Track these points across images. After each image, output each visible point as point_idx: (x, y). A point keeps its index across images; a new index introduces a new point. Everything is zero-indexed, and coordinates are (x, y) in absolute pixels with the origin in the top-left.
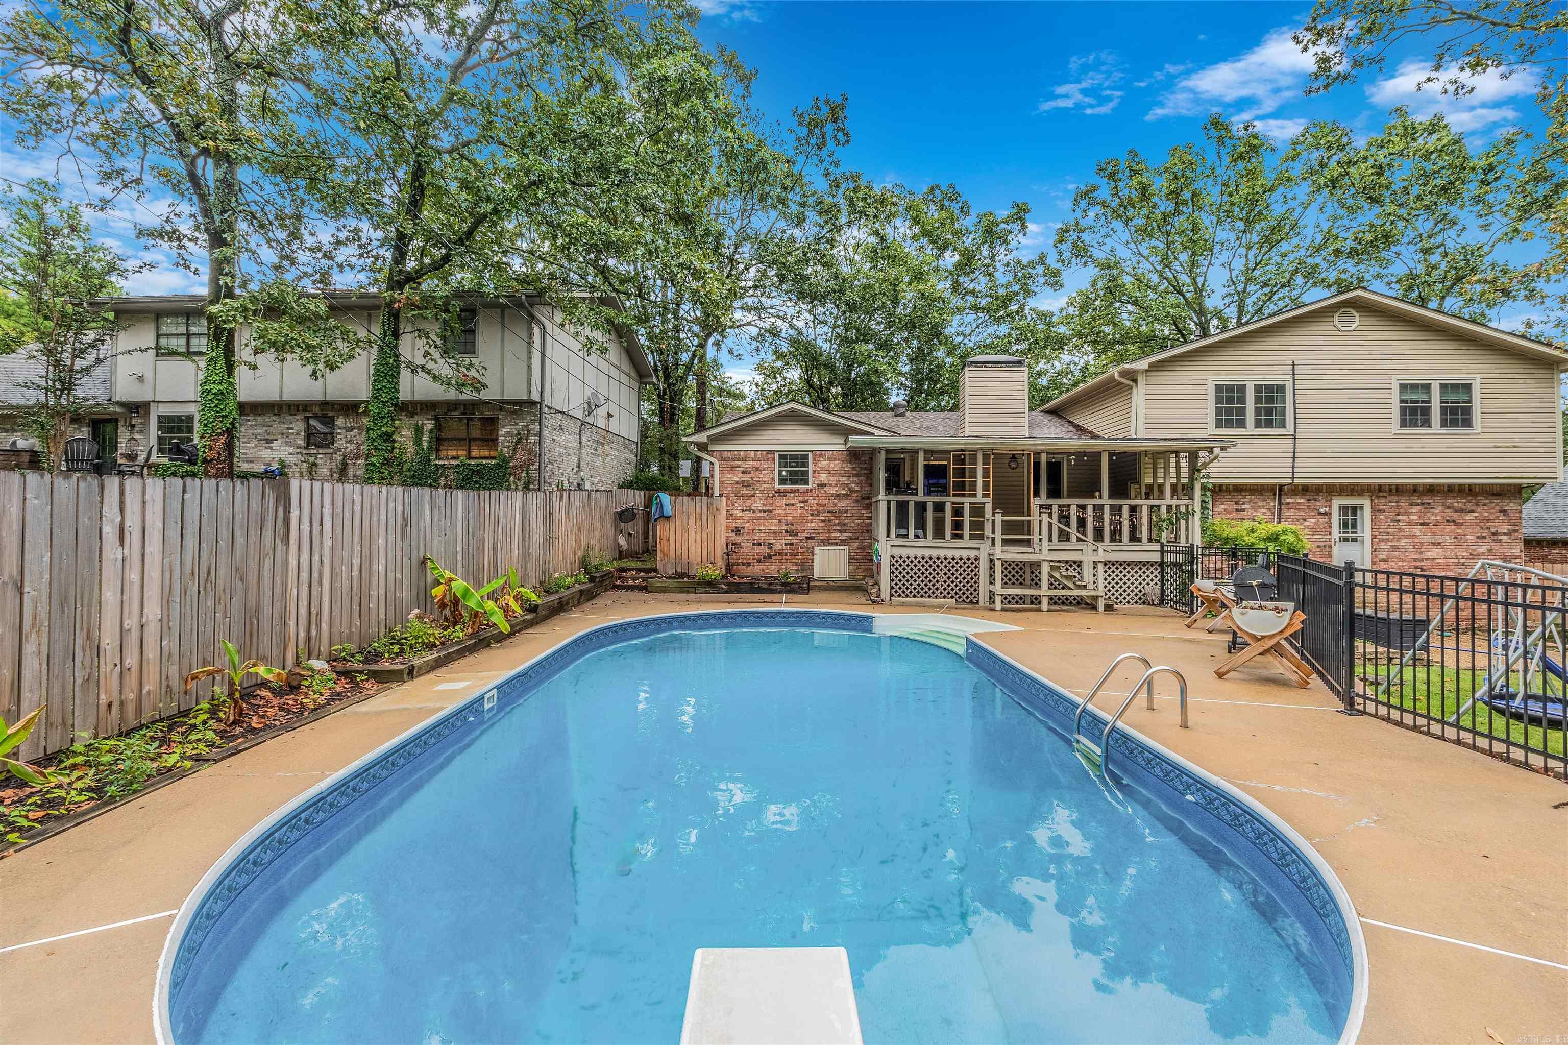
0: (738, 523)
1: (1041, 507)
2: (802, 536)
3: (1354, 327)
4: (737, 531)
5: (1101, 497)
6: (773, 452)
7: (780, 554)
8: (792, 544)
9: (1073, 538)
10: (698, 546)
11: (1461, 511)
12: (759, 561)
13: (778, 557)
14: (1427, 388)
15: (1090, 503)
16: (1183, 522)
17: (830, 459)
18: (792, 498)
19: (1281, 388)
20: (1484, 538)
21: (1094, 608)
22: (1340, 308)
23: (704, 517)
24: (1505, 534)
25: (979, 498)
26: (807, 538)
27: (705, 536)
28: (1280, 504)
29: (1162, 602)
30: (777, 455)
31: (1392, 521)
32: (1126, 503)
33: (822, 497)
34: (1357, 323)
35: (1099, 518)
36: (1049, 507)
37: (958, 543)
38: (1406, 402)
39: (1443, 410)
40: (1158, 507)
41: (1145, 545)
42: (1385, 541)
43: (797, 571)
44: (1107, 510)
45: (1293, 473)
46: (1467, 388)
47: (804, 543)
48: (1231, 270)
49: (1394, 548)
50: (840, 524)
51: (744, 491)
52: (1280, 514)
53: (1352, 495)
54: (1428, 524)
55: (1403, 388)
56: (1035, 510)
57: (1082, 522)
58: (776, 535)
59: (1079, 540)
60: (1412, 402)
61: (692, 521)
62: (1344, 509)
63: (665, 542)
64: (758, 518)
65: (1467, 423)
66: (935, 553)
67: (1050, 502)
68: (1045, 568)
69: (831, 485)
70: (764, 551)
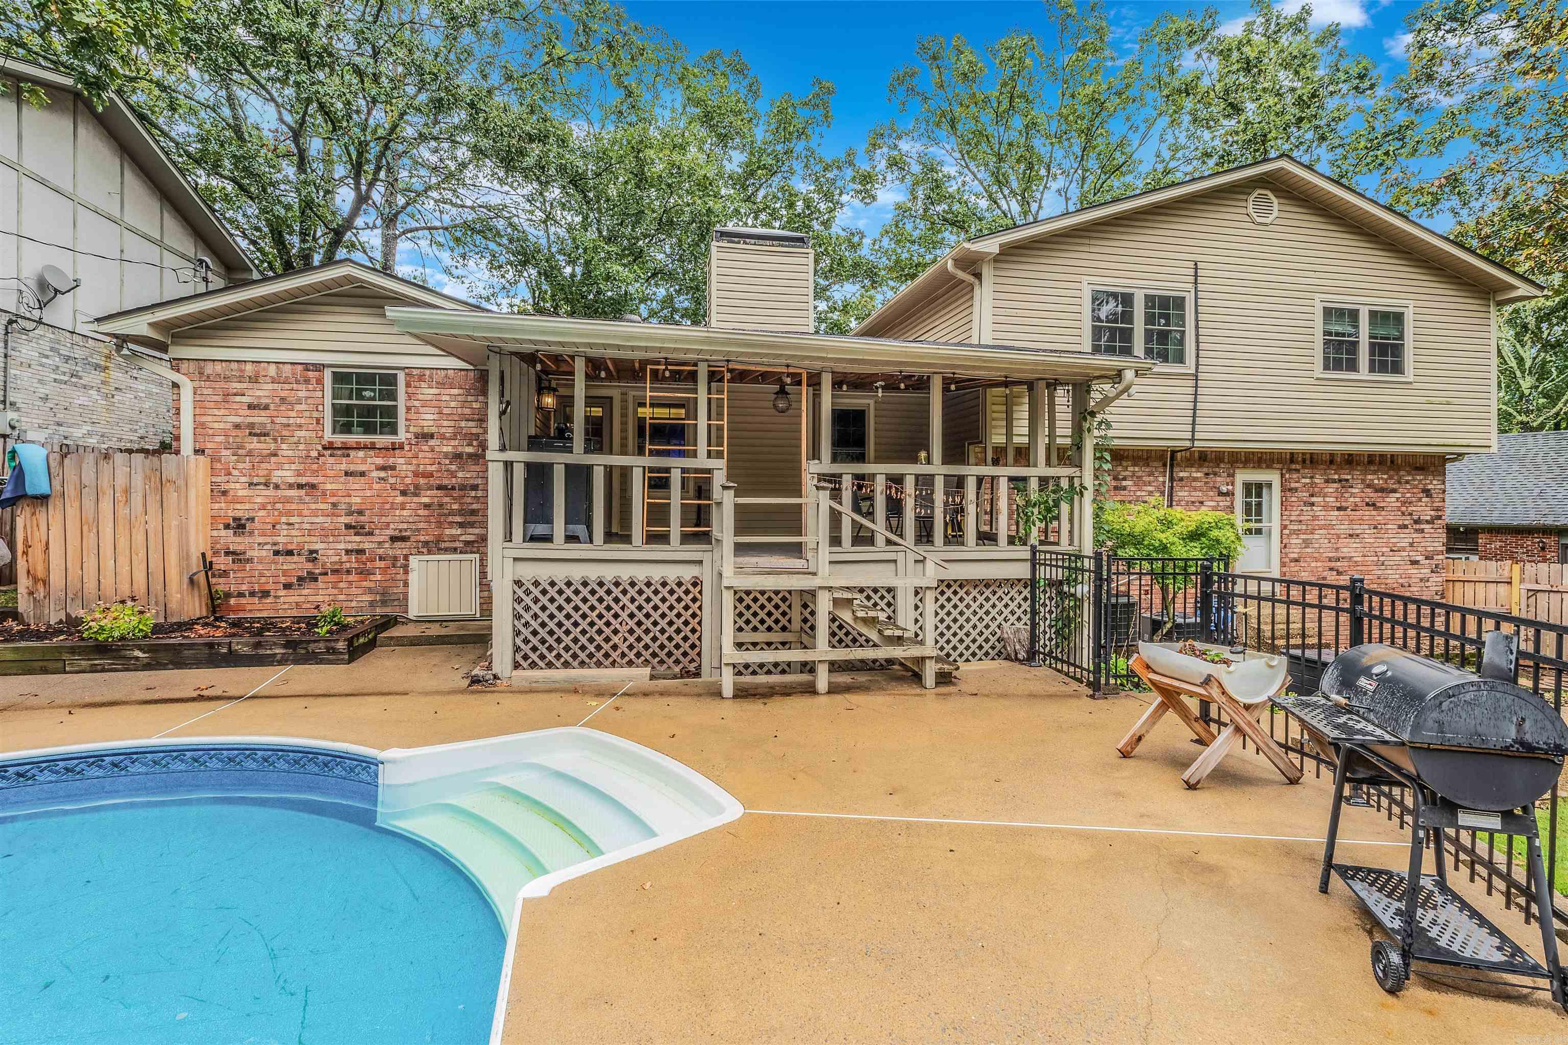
0: (241, 511)
1: (822, 477)
2: (382, 536)
3: (1272, 217)
4: (239, 526)
5: (929, 461)
6: (319, 367)
7: (335, 572)
8: (361, 552)
9: (880, 540)
10: (123, 562)
11: (1382, 490)
12: (287, 586)
13: (330, 578)
14: (1354, 315)
15: (909, 470)
16: (1065, 507)
17: (441, 385)
18: (360, 460)
19: (1180, 303)
20: (1406, 527)
21: (917, 678)
22: (1255, 188)
23: (137, 499)
24: (1428, 522)
25: (702, 461)
26: (394, 539)
27: (139, 537)
28: (1172, 479)
29: (1032, 655)
30: (328, 375)
31: (1305, 504)
32: (972, 471)
33: (425, 459)
34: (1275, 213)
35: (925, 499)
36: (834, 479)
37: (657, 552)
38: (1330, 334)
39: (1372, 346)
40: (1025, 479)
41: (1003, 549)
42: (1297, 532)
43: (372, 604)
44: (939, 483)
45: (1193, 431)
46: (1398, 318)
47: (388, 549)
48: (1067, 199)
49: (1307, 543)
50: (461, 512)
51: (254, 444)
52: (1171, 495)
53: (1259, 467)
54: (1345, 509)
55: (1328, 313)
56: (809, 482)
57: (895, 507)
58: (326, 534)
59: (889, 542)
60: (1337, 334)
61: (106, 505)
62: (1248, 487)
63: (37, 552)
64: (288, 500)
65: (1397, 368)
66: (609, 573)
67: (837, 468)
68: (824, 605)
69: (443, 437)
70: (298, 565)
